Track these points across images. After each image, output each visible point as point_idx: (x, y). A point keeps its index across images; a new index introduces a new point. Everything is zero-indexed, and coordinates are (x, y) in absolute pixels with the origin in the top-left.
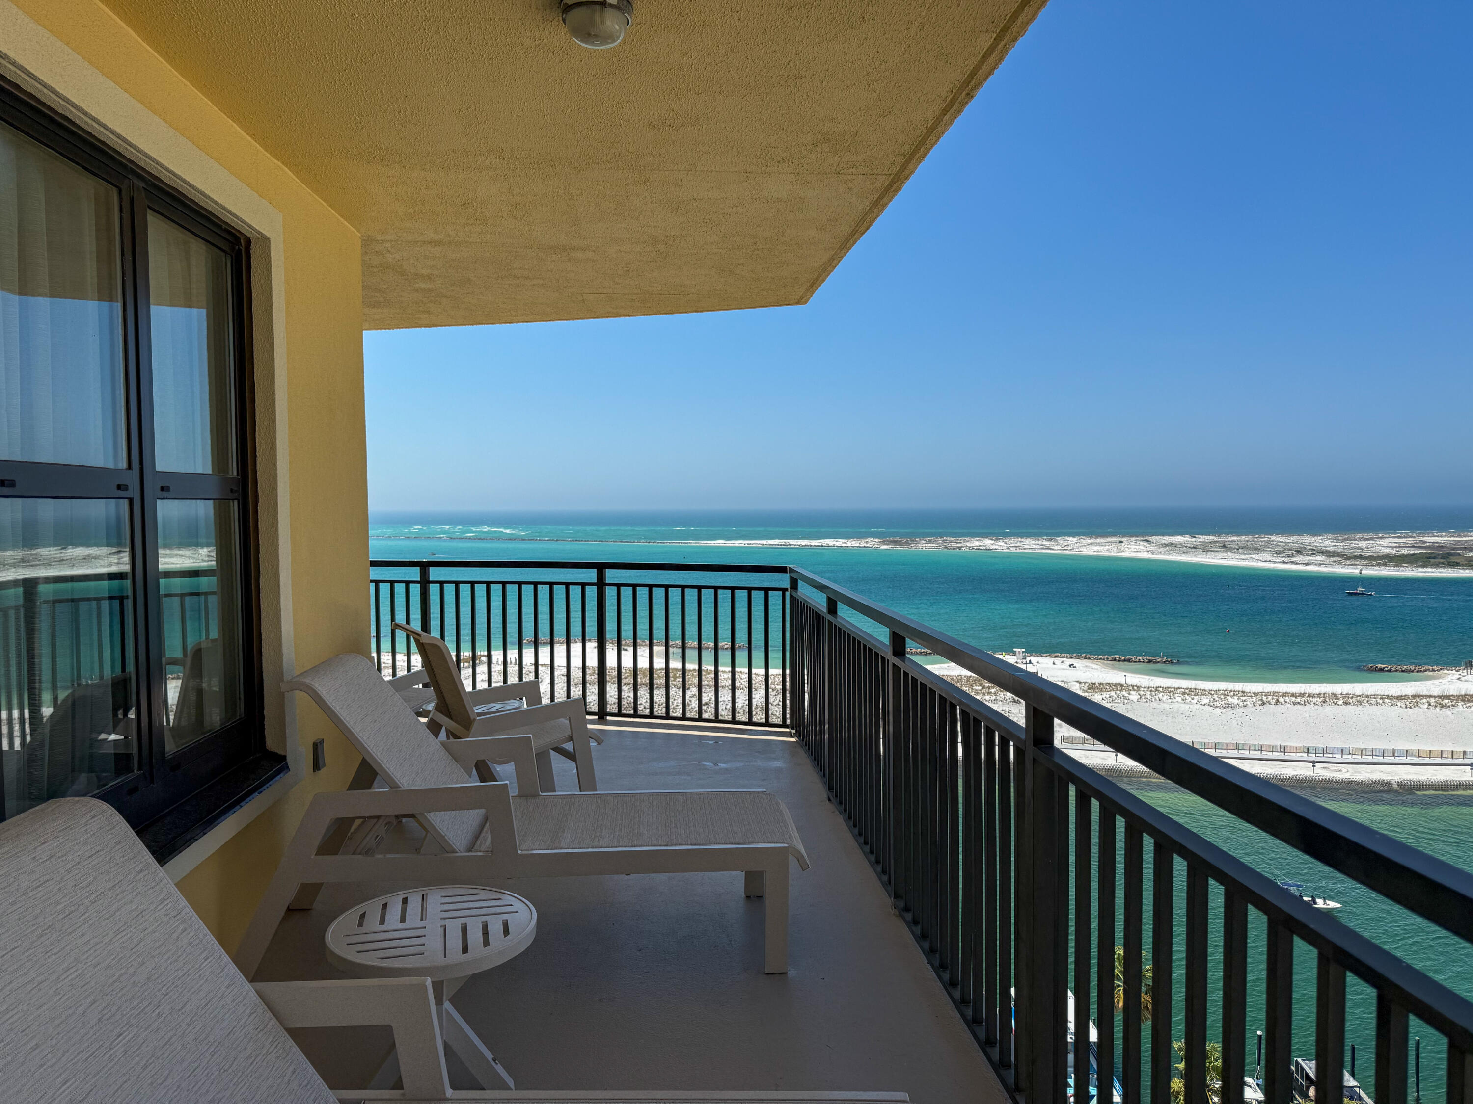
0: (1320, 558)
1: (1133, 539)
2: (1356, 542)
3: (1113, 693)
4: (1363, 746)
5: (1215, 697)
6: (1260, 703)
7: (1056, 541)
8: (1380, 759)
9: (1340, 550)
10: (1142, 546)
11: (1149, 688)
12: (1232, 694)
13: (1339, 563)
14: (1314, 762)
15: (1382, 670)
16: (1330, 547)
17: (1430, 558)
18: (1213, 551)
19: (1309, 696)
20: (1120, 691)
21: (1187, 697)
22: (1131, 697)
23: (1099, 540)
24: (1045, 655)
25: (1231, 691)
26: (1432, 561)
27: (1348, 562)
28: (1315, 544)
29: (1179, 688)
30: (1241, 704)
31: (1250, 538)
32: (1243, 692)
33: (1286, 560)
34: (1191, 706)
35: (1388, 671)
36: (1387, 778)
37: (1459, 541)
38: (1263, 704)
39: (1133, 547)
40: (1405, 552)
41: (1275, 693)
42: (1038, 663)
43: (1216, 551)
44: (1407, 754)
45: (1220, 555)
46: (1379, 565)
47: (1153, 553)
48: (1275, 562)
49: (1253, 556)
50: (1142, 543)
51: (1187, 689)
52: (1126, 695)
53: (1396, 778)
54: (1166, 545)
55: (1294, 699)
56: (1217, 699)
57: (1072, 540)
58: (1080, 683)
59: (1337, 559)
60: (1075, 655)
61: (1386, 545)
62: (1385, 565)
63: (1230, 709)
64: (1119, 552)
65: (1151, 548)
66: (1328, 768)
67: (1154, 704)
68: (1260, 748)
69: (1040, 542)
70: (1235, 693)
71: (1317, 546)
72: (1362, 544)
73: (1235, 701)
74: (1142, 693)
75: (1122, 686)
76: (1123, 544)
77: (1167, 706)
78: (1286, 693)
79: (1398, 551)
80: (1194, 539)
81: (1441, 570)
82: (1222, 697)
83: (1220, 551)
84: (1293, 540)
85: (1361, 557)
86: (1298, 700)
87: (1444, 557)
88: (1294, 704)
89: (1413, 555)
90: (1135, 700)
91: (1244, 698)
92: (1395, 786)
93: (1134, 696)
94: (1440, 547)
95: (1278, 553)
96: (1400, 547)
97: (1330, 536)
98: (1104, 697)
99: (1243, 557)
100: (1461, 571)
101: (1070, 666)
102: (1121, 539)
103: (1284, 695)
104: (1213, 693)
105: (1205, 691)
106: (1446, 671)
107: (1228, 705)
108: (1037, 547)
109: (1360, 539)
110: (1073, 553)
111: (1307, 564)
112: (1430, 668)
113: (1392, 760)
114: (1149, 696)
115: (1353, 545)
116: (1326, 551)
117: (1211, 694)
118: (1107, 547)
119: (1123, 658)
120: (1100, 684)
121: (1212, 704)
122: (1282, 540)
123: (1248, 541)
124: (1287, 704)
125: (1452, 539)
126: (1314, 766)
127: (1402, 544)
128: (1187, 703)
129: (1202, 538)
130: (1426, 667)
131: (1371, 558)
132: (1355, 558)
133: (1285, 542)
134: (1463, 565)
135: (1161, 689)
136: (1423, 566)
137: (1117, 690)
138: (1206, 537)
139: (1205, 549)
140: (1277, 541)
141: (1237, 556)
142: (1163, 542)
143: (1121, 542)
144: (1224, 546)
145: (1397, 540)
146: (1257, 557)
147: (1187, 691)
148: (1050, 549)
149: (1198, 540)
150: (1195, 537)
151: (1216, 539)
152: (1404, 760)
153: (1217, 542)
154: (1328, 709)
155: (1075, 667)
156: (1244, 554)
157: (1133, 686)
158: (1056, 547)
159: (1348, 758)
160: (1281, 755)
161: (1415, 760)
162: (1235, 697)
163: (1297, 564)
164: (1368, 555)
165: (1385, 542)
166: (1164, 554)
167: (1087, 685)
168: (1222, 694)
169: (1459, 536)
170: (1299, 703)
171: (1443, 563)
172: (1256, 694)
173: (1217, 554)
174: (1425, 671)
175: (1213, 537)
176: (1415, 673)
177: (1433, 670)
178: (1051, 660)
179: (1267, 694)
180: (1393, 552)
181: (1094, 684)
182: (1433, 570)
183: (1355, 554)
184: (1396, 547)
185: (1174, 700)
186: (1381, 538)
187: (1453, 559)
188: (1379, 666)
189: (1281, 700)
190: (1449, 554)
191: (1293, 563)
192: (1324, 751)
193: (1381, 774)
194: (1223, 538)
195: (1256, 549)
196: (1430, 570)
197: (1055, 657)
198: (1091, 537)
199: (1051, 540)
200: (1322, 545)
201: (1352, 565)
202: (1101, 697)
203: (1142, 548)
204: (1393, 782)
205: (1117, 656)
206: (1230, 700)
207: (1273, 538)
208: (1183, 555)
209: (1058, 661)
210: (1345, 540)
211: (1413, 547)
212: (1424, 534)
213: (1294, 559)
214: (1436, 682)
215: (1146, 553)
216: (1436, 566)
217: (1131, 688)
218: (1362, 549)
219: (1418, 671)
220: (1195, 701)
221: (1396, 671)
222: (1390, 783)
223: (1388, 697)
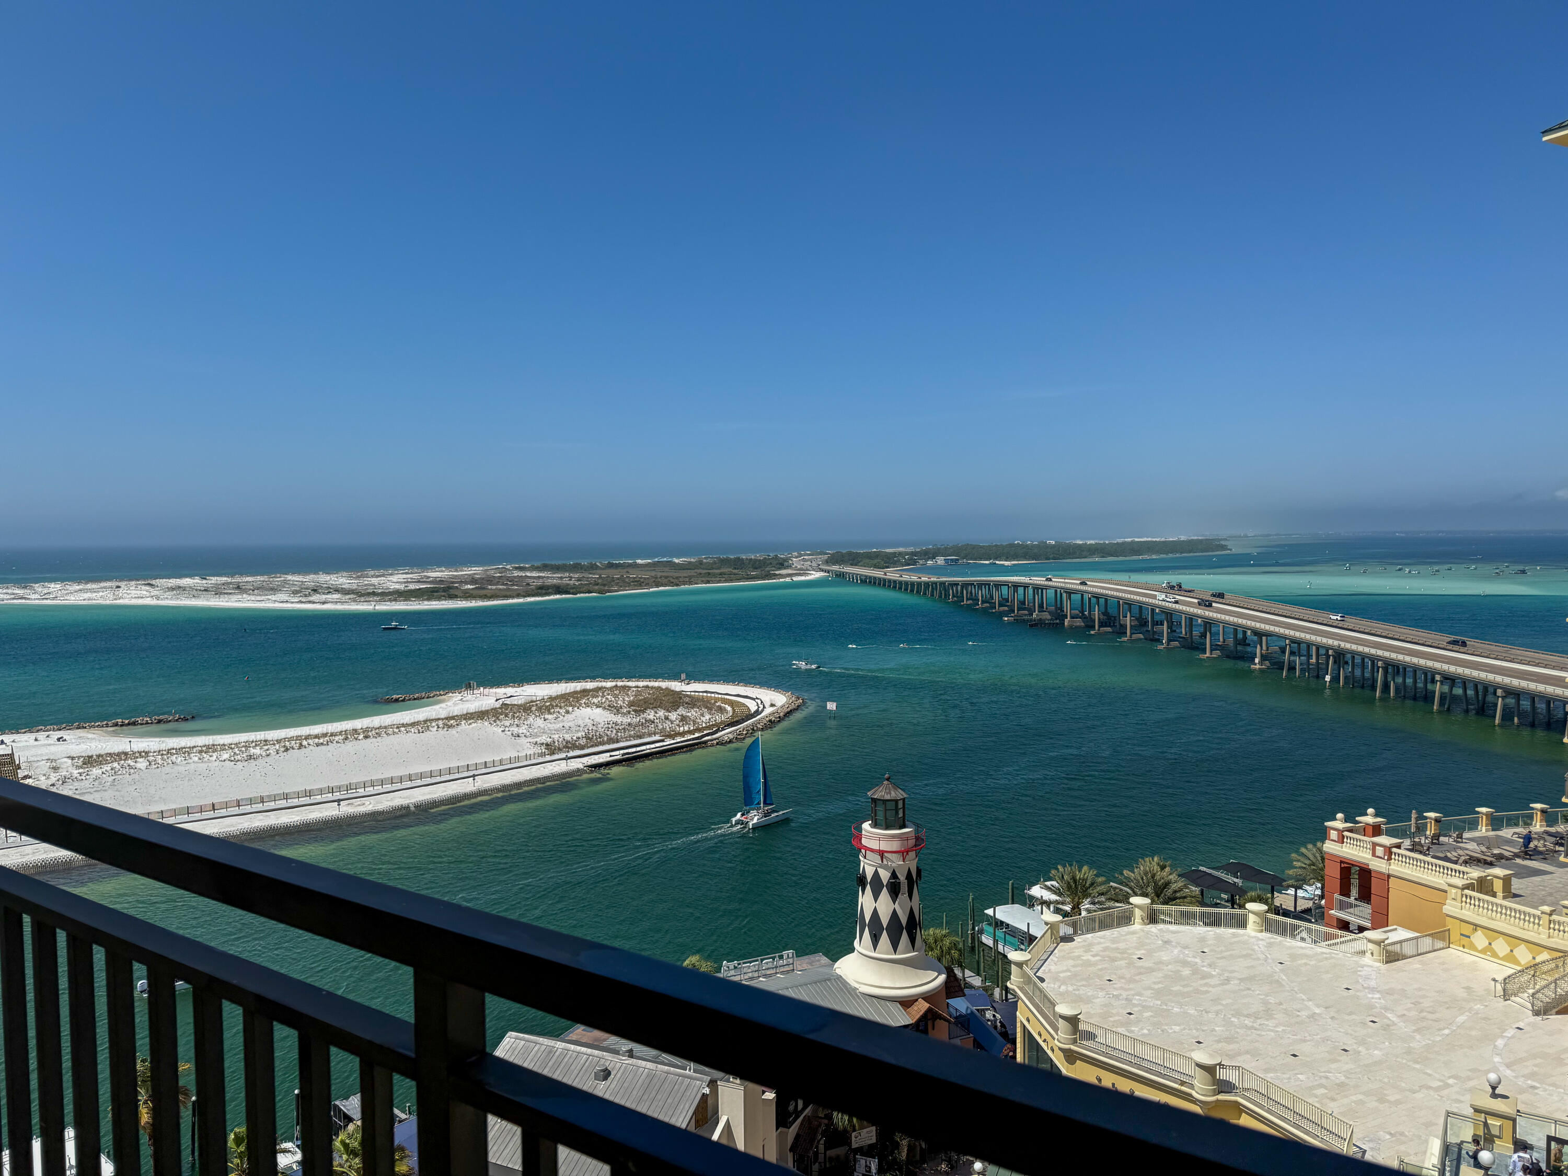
0: (336, 596)
1: (133, 583)
2: (369, 579)
3: (115, 765)
4: (382, 777)
5: (236, 750)
6: (283, 749)
7: (32, 588)
8: (399, 786)
9: (355, 587)
10: (144, 590)
11: (159, 751)
12: (254, 744)
13: (355, 601)
14: (339, 801)
15: (397, 700)
16: (344, 584)
17: (433, 592)
18: (225, 593)
19: (332, 735)
20: (125, 760)
21: (205, 756)
22: (138, 765)
23: (89, 586)
24: (23, 731)
25: (253, 742)
26: (435, 594)
27: (362, 599)
28: (331, 582)
29: (195, 747)
30: (264, 754)
31: (265, 578)
32: (266, 741)
33: (303, 599)
34: (210, 764)
35: (403, 701)
36: (405, 802)
37: (456, 576)
38: (287, 750)
39: (134, 593)
40: (412, 587)
41: (298, 738)
42: (13, 741)
43: (230, 594)
44: (421, 776)
45: (235, 598)
46: (390, 600)
47: (158, 598)
48: (292, 602)
49: (270, 597)
50: (143, 587)
51: (204, 746)
52: (132, 764)
53: (413, 801)
54: (172, 589)
55: (317, 740)
56: (238, 752)
57: (54, 587)
58: (73, 758)
59: (352, 596)
60: (64, 726)
61: (395, 580)
62: (395, 600)
63: (252, 761)
64: (116, 599)
65: (155, 592)
66: (352, 804)
67: (167, 769)
68: (286, 797)
69: (10, 591)
70: (257, 744)
71: (332, 585)
72: (375, 581)
73: (257, 751)
74: (151, 758)
75: (126, 754)
76: (121, 590)
77: (182, 769)
78: (309, 735)
79: (407, 587)
80: (204, 582)
81: (443, 602)
82: (244, 749)
83: (234, 593)
84: (310, 579)
85: (374, 594)
86: (321, 741)
87: (445, 590)
88: (318, 745)
89: (420, 589)
90: (143, 768)
91: (266, 747)
92: (412, 809)
93: (142, 764)
94: (441, 582)
95: (295, 593)
96: (408, 582)
97: (345, 574)
98: (104, 770)
99: (259, 598)
100: (459, 602)
101: (59, 740)
102: (119, 584)
103: (307, 738)
104: (233, 746)
105: (224, 745)
106: (451, 694)
107: (250, 757)
108: (5, 597)
109: (372, 577)
110: (55, 602)
111: (324, 603)
112: (438, 693)
113: (409, 784)
114: (160, 761)
115: (366, 582)
116: (342, 588)
117: (231, 748)
118: (101, 594)
119: (127, 722)
120: (99, 756)
121: (233, 759)
122: (298, 579)
123: (263, 581)
124: (311, 747)
125: (451, 573)
126: (339, 805)
127: (409, 580)
128: (205, 762)
129: (214, 580)
130: (435, 693)
131: (383, 594)
132: (369, 594)
133: (302, 582)
134: (460, 597)
135: (174, 751)
136: (429, 599)
137: (121, 760)
138: (218, 578)
139: (218, 591)
140: (293, 581)
141: (253, 598)
142: (170, 585)
143: (118, 587)
144: (238, 588)
145: (405, 576)
146: (273, 598)
147: (204, 749)
148: (25, 598)
149: (210, 582)
150: (205, 579)
151: (229, 580)
152: (419, 782)
153: (231, 583)
154: (350, 746)
155: (65, 740)
156: (260, 595)
157: (140, 753)
158: (33, 596)
159: (370, 790)
160: (306, 800)
161: (429, 781)
162: (258, 748)
163: (314, 603)
164: (380, 591)
165: (395, 578)
166: (171, 599)
167: (82, 759)
168: (243, 746)
169: (456, 571)
170: (322, 744)
171: (444, 596)
172: (279, 741)
173: (231, 596)
174: (434, 697)
175: (225, 579)
176: (425, 700)
177: (441, 695)
178: (33, 736)
179: (290, 739)
180: (401, 587)
181: (92, 757)
182: (437, 602)
183: (369, 591)
184: (405, 583)
185: (190, 761)
186: (391, 574)
187: (452, 592)
188: (394, 697)
189: (305, 743)
190: (449, 588)
191: (310, 602)
192: (349, 787)
193: (400, 800)
194: (237, 579)
195: (272, 589)
196: (434, 603)
197: (38, 731)
198: (79, 583)
199: (25, 587)
200: (337, 583)
201: (366, 601)
202: (100, 771)
203: (145, 593)
204: (411, 805)
205: (120, 720)
206: (252, 751)
207: (290, 577)
208: (193, 599)
209: (41, 736)
210: (358, 577)
211: (419, 582)
212: (427, 570)
213: (311, 599)
214: (443, 705)
215: (149, 599)
216: (439, 599)
217: (137, 755)
218: (375, 586)
219: (428, 698)
220: (214, 758)
221: (409, 700)
222: (408, 807)
223: (403, 725)
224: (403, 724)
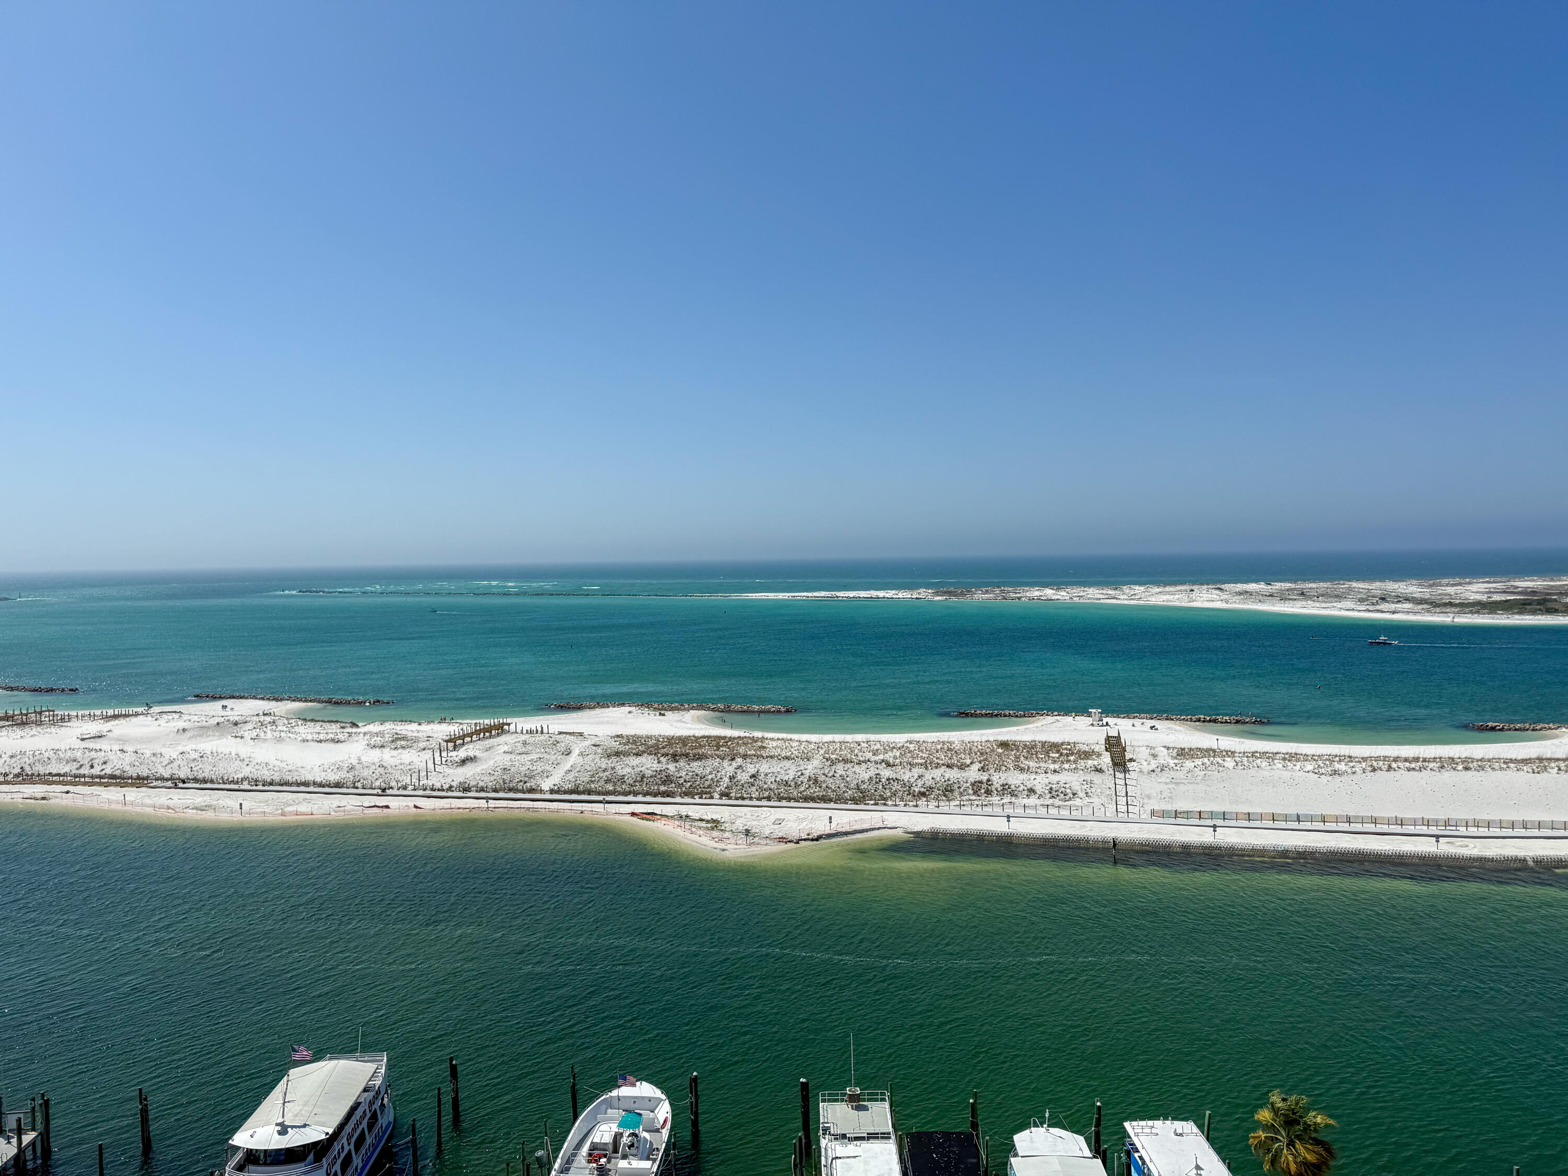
0: (1407, 606)
1: (1205, 587)
2: (1443, 588)
3: (1206, 760)
4: (1488, 818)
5: (1320, 763)
6: (1370, 769)
7: (1121, 590)
8: (1509, 832)
9: (1427, 596)
10: (1215, 594)
11: (1244, 753)
12: (1337, 759)
13: (1428, 611)
14: (1437, 837)
15: (1493, 729)
16: (1415, 593)
17: (1525, 604)
18: (1292, 599)
19: (1424, 760)
20: (1214, 757)
21: (1289, 764)
22: (1226, 764)
23: (1168, 589)
24: (1122, 716)
25: (1336, 756)
26: (1528, 607)
27: (1438, 610)
28: (1400, 590)
29: (1277, 753)
30: (1349, 771)
31: (1328, 585)
32: (1350, 757)
33: (1371, 608)
34: (1294, 774)
35: (1500, 730)
36: (1521, 854)
37: (1553, 586)
38: (1374, 770)
39: (1206, 596)
40: (1497, 598)
41: (1385, 758)
42: (1116, 724)
43: (1295, 600)
44: (1540, 826)
45: (1299, 604)
46: (1472, 612)
47: (1227, 602)
48: (1359, 611)
49: (1335, 604)
50: (1214, 591)
51: (1287, 754)
52: (1221, 762)
53: (1531, 854)
54: (1240, 593)
55: (1407, 764)
56: (1322, 765)
57: (1139, 589)
58: (1168, 748)
59: (1425, 606)
60: (1155, 715)
61: (1476, 590)
62: (1478, 612)
63: (1337, 776)
64: (1190, 602)
65: (1225, 596)
66: (1452, 843)
67: (1253, 772)
68: (1375, 821)
69: (1104, 592)
70: (1341, 758)
71: (1402, 593)
72: (1451, 590)
73: (1342, 767)
74: (1238, 759)
75: (1214, 751)
76: (1194, 593)
77: (1266, 774)
78: (1398, 757)
79: (1490, 597)
80: (1269, 587)
81: (1540, 617)
82: (1328, 762)
83: (1299, 599)
84: (1377, 587)
85: (1451, 604)
86: (1413, 765)
87: (1539, 603)
88: (1409, 770)
89: (1507, 601)
90: (1231, 768)
91: (1352, 764)
92: (1531, 863)
93: (1229, 763)
94: (1534, 593)
95: (1361, 601)
96: (1490, 592)
97: (1414, 582)
98: (1196, 764)
99: (1324, 605)
100: (1561, 618)
101: (1152, 728)
102: (1193, 588)
103: (1396, 759)
104: (1316, 758)
105: (1307, 756)
106: (1564, 729)
107: (1335, 772)
108: (1101, 596)
109: (1447, 585)
110: (1141, 602)
111: (1394, 612)
112: (1546, 726)
113: (1523, 832)
114: (1246, 763)
115: (1440, 592)
116: (1413, 598)
117: (1315, 760)
118: (1177, 596)
119: (1208, 718)
120: (1191, 749)
121: (1317, 771)
122: (1364, 587)
123: (1328, 588)
124: (1401, 770)
125: (1545, 583)
126: (1437, 841)
127: (1492, 590)
128: (1289, 771)
129: (1278, 586)
130: (1542, 725)
131: (1461, 605)
132: (1445, 605)
133: (1368, 589)
134: (1562, 612)
135: (1258, 755)
136: (1520, 613)
137: (1210, 756)
138: (1282, 584)
139: (1283, 597)
140: (1359, 588)
141: (1318, 605)
142: (1237, 590)
143: (1192, 590)
144: (1303, 594)
145: (1486, 585)
146: (1339, 605)
147: (1287, 756)
148: (1116, 598)
149: (1274, 587)
150: (1270, 584)
151: (1293, 586)
152: (1536, 832)
153: (1295, 589)
154: (1447, 776)
155: (1157, 729)
156: (1325, 602)
157: (1227, 752)
158: (1122, 597)
159: (1473, 831)
160: (1397, 829)
161: (1549, 833)
162: (1343, 763)
163: (1383, 612)
164: (1458, 602)
165: (1474, 587)
166: (1239, 603)
167: (1176, 750)
168: (1326, 760)
169: (1552, 580)
170: (1414, 769)
171: (1540, 610)
172: (1364, 759)
173: (1295, 602)
174: (1541, 730)
175: (1290, 585)
176: (1529, 732)
177: (1550, 728)
178: (1131, 722)
179: (1377, 759)
180: (1484, 598)
181: (1184, 749)
182: (1531, 617)
183: (1444, 601)
184: (1486, 593)
185: (1274, 767)
186: (1469, 583)
187: (1549, 605)
188: (1490, 724)
189: (1394, 765)
190: (1545, 600)
191: (1378, 611)
192: (1447, 823)
193: (1514, 849)
194: (1300, 586)
195: (1337, 596)
196: (1527, 617)
197: (1134, 718)
198: (1159, 586)
199: (1116, 589)
200: (1407, 591)
201: (1442, 613)
202: (1192, 765)
203: (1215, 596)
204: (1528, 858)
205: (1202, 716)
206: (1337, 766)
207: (1354, 584)
208: (1259, 604)
209: (1137, 722)
210: (1431, 586)
211: (1505, 592)
212: (1514, 579)
213: (1378, 607)
214: (1556, 741)
215: (1219, 602)
216: (1534, 612)
217: (1224, 753)
218: (1450, 595)
219: (1533, 730)
220: (1298, 767)
221: (1510, 730)
222: (1525, 860)
223: (1511, 761)
224: (1511, 759)
